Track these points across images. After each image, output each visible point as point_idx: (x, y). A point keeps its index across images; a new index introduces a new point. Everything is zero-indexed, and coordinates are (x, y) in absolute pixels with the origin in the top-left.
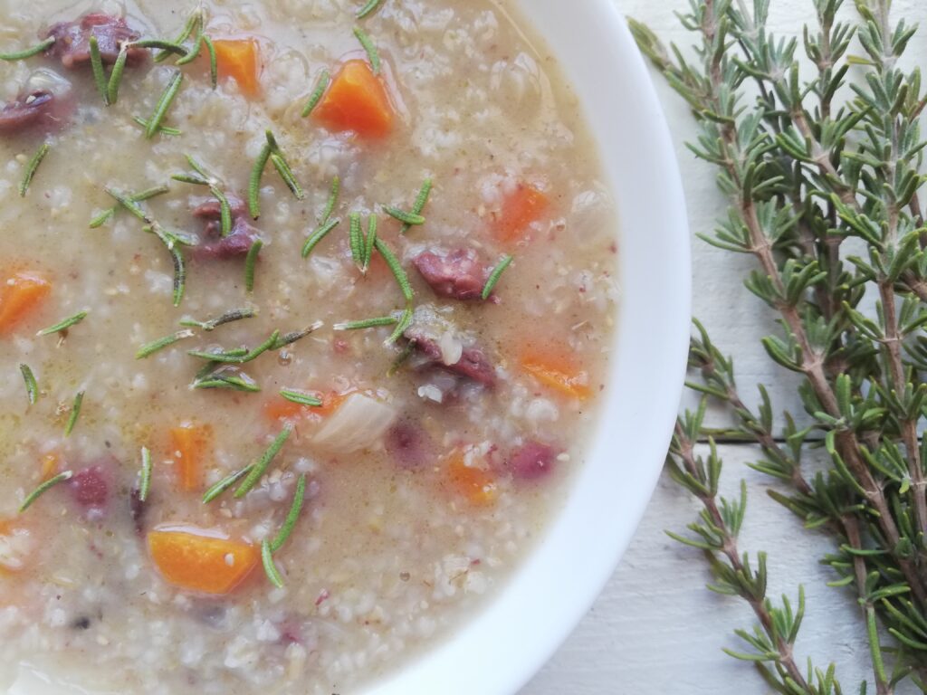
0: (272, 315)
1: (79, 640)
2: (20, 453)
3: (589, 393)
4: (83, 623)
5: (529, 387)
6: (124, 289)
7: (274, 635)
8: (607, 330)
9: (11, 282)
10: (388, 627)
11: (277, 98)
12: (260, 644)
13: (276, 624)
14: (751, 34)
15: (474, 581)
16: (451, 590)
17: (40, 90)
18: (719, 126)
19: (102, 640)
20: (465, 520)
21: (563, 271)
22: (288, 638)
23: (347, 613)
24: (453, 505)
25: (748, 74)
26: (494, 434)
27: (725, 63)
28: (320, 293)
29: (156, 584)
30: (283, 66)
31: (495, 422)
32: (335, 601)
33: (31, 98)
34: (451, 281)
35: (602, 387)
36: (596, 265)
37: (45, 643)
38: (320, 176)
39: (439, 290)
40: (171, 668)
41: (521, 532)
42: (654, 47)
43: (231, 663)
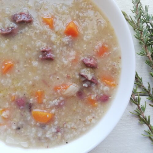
0: (55, 70)
1: (18, 132)
2: (7, 96)
3: (115, 85)
4: (19, 128)
5: (104, 84)
6: (28, 65)
7: (55, 131)
8: (119, 73)
9: (6, 63)
10: (77, 130)
11: (57, 29)
12: (53, 132)
13: (56, 129)
14: (145, 14)
15: (93, 121)
16: (89, 122)
17: (12, 27)
18: (140, 32)
19: (23, 132)
20: (91, 109)
21: (110, 62)
22: (58, 131)
23: (69, 127)
24: (89, 106)
25: (145, 22)
26: (97, 93)
27: (140, 19)
28: (65, 66)
29: (33, 121)
30: (58, 23)
31: (97, 91)
32: (67, 124)
33: (10, 29)
34: (90, 64)
35: (118, 84)
36: (117, 61)
37: (12, 132)
38: (65, 44)
39: (87, 66)
40: (36, 137)
41: (102, 112)
42: (126, 16)
43: (47, 136)
